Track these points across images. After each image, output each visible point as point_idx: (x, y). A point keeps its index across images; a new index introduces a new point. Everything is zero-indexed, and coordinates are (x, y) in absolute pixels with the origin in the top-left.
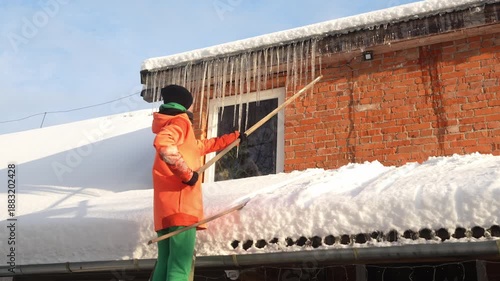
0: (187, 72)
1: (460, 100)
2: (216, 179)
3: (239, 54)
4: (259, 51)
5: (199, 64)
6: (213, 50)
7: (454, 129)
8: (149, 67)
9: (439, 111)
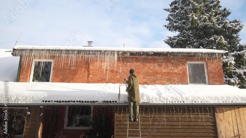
0: (28, 52)
1: (93, 70)
2: (33, 81)
3: (43, 50)
4: (49, 50)
5: (31, 50)
6: (36, 47)
7: (91, 76)
8: (16, 48)
9: (88, 71)
